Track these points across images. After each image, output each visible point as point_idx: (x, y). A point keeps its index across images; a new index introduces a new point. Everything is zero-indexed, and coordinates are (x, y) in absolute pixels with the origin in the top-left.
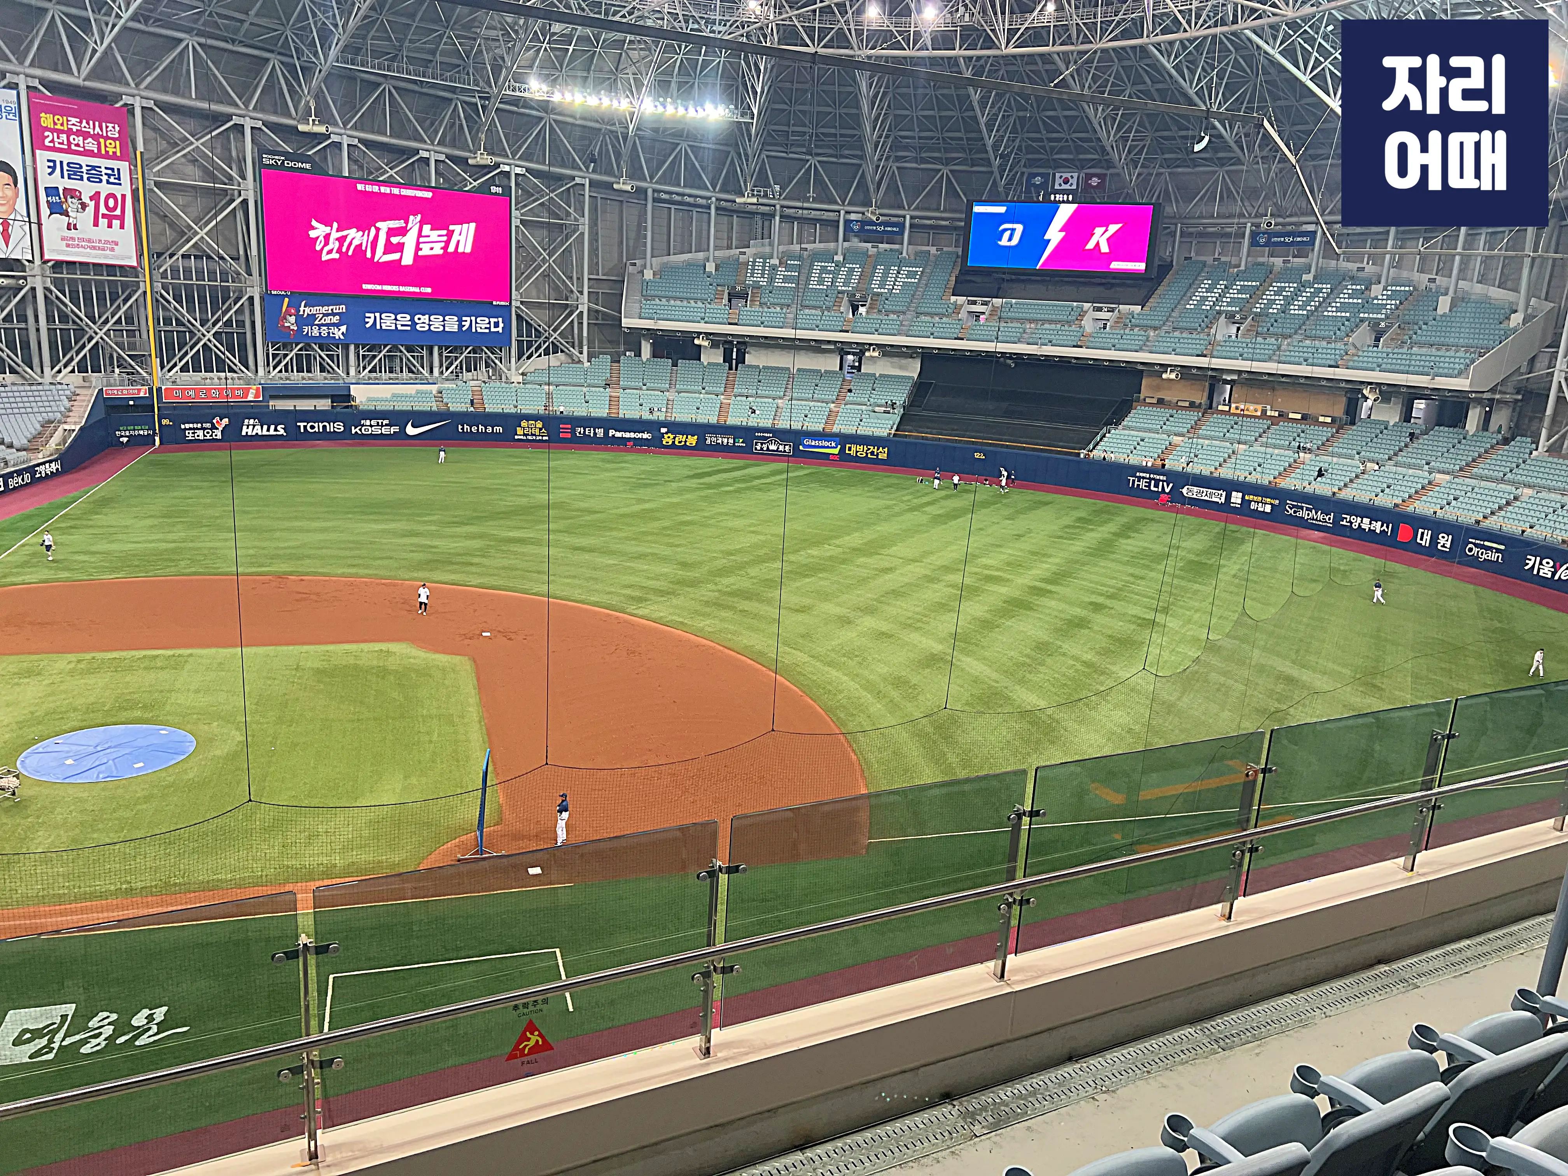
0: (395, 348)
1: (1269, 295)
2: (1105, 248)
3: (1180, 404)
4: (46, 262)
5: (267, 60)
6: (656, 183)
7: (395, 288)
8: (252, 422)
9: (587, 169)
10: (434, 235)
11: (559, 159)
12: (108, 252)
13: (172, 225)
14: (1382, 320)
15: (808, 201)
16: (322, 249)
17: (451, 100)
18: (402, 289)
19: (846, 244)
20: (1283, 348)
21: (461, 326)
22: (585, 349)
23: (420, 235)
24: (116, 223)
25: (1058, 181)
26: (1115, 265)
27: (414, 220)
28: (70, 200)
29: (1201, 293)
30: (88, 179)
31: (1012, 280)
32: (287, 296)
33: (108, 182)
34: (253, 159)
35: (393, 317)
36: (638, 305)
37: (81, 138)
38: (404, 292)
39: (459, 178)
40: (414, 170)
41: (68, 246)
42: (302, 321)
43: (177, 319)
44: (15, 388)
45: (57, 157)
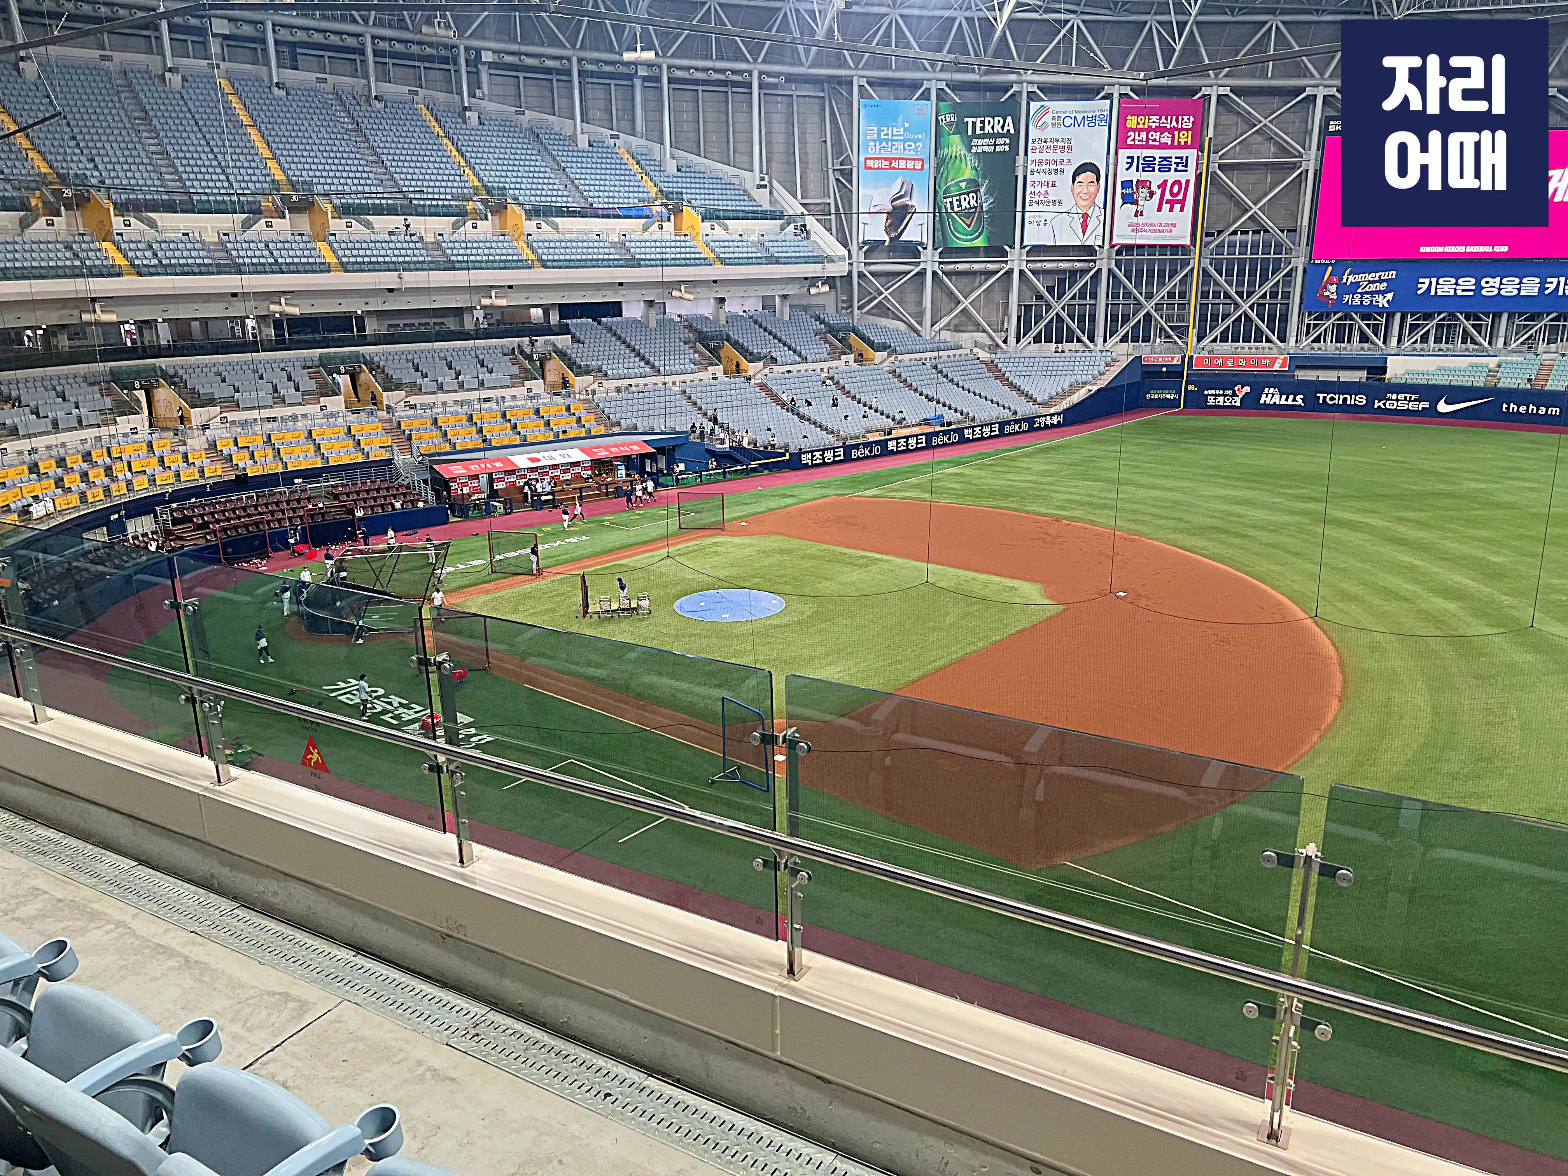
0: (1450, 314)
4: (1112, 246)
7: (1461, 249)
8: (1272, 390)
12: (1166, 234)
13: (1237, 204)
18: (1470, 249)
21: (1542, 289)
24: (1177, 207)
28: (1140, 190)
30: (1159, 170)
32: (1331, 264)
33: (1176, 170)
34: (1320, 127)
35: (1453, 281)
37: (1158, 134)
38: (1472, 253)
41: (1133, 231)
43: (1225, 293)
45: (1135, 153)
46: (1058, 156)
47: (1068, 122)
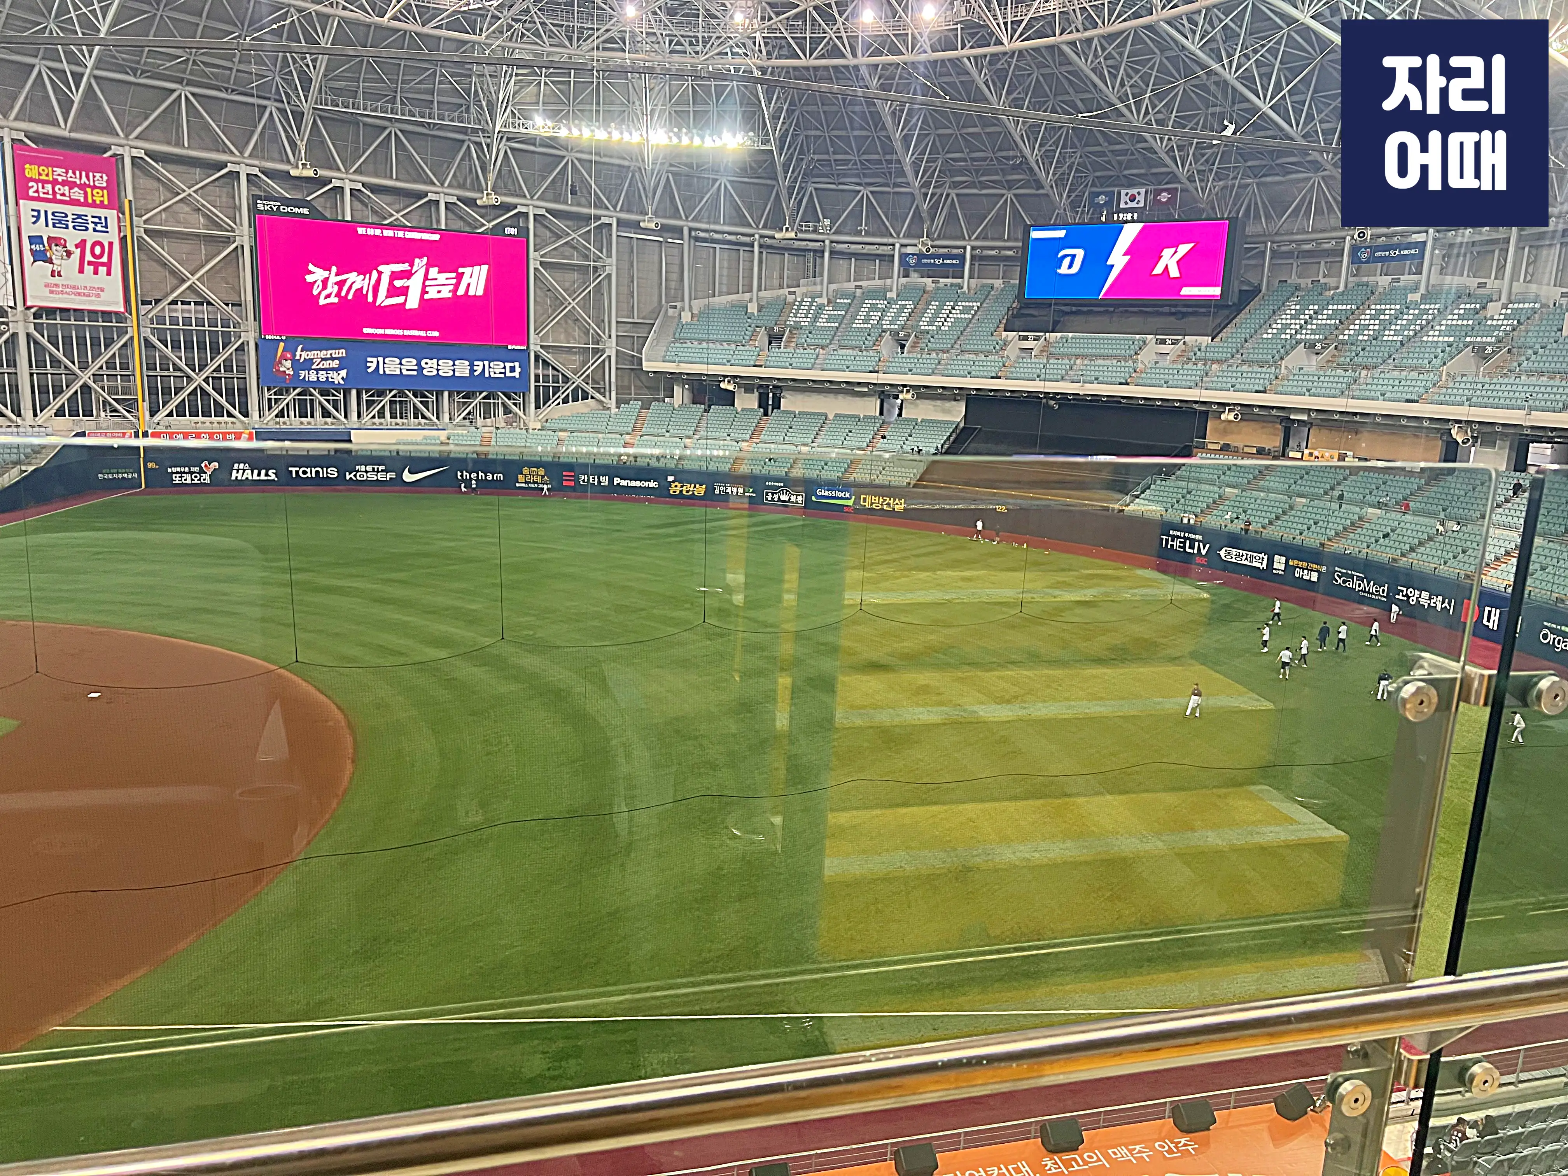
0: (399, 391)
1: (1365, 319)
2: (1174, 272)
3: (1246, 450)
4: (27, 308)
5: (265, 107)
6: (693, 220)
7: (399, 332)
8: (242, 466)
9: (615, 207)
10: (442, 278)
12: (93, 298)
13: (173, 273)
14: (1490, 344)
15: (859, 233)
16: (320, 293)
17: (463, 141)
18: (407, 333)
19: (903, 280)
20: (1362, 380)
21: (472, 371)
22: (613, 394)
23: (426, 278)
24: (103, 270)
25: (1124, 198)
26: (1186, 291)
27: (420, 263)
28: (54, 248)
29: (1284, 319)
30: (74, 227)
31: (1072, 313)
32: (282, 341)
33: (95, 230)
34: (249, 205)
35: (398, 361)
36: (664, 348)
37: (67, 188)
38: (408, 336)
40: (422, 213)
41: (52, 292)
42: (297, 365)
45: (41, 206)
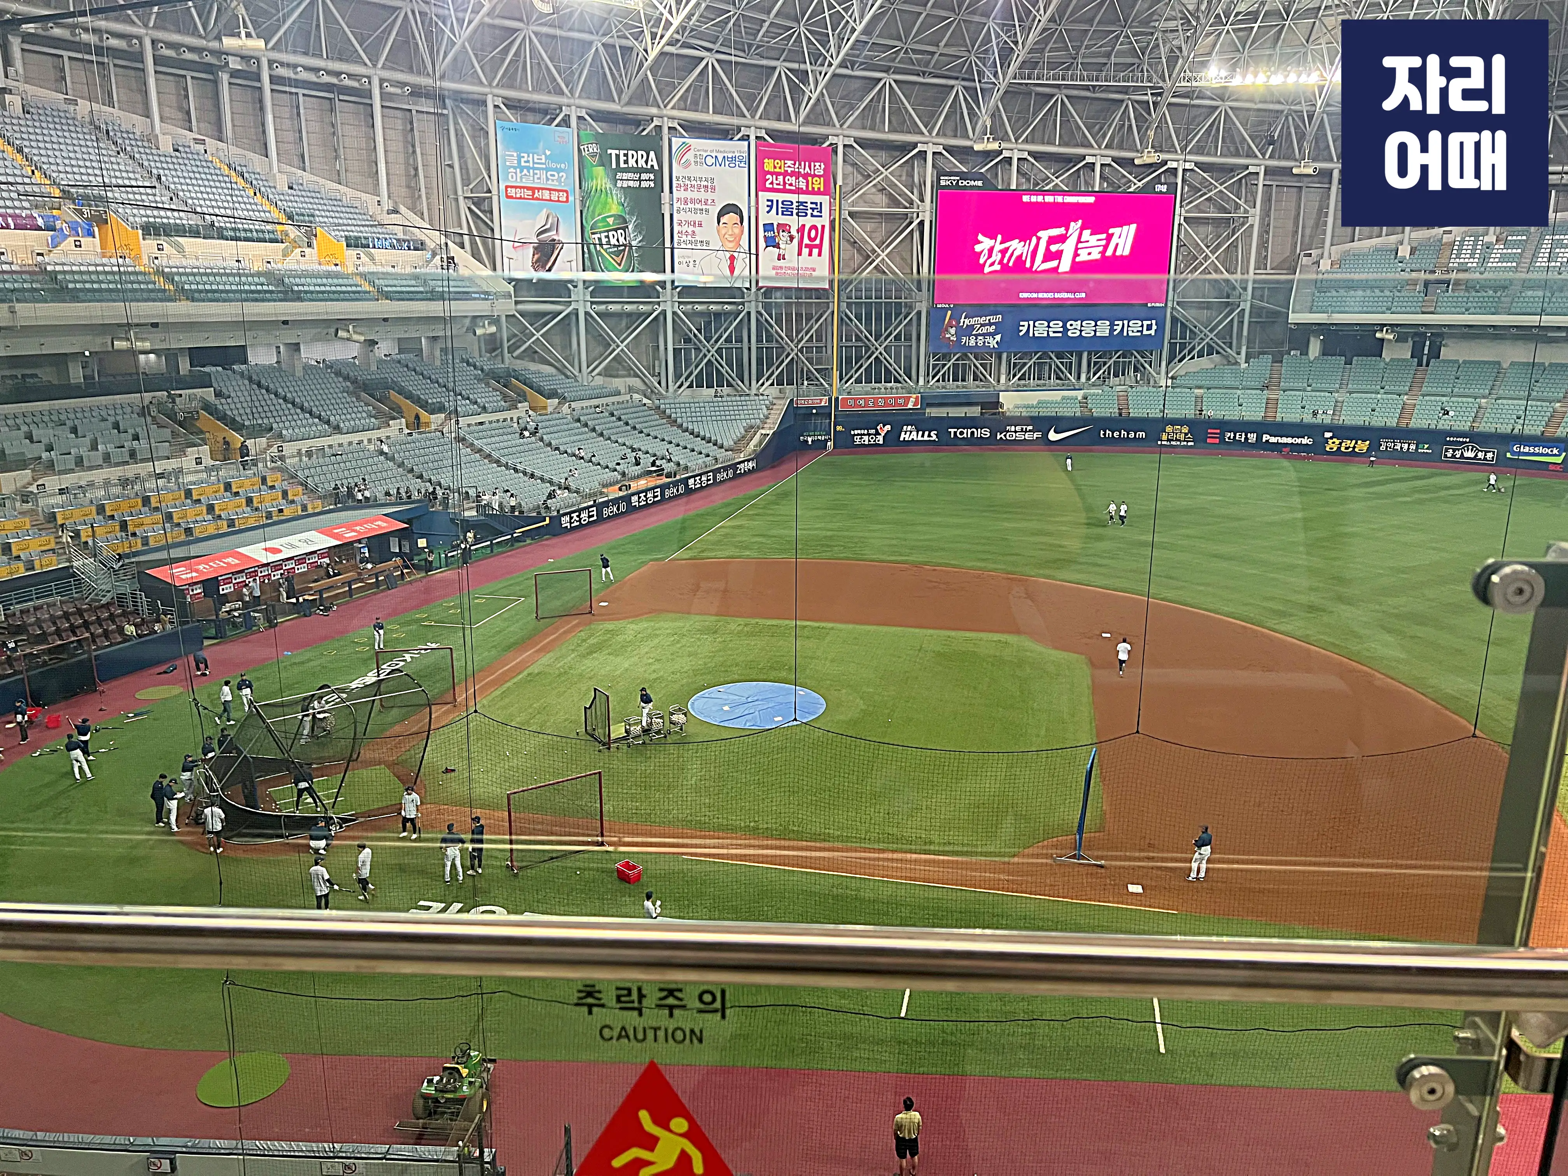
0: (1045, 353)
4: (759, 289)
5: (953, 87)
7: (1050, 295)
8: (909, 428)
9: (1263, 155)
10: (1093, 240)
11: (1232, 149)
12: (807, 277)
13: (860, 250)
16: (985, 262)
17: (1122, 101)
18: (1057, 295)
21: (1112, 330)
22: (1244, 349)
23: (1079, 241)
24: (815, 251)
27: (1075, 226)
28: (781, 233)
30: (797, 214)
34: (932, 182)
35: (1046, 324)
36: (1310, 299)
37: (794, 178)
38: (1059, 299)
39: (1124, 180)
40: (1079, 177)
41: (777, 273)
42: (960, 332)
43: (857, 335)
44: (729, 399)
45: (774, 196)
46: (702, 195)
47: (710, 161)
